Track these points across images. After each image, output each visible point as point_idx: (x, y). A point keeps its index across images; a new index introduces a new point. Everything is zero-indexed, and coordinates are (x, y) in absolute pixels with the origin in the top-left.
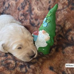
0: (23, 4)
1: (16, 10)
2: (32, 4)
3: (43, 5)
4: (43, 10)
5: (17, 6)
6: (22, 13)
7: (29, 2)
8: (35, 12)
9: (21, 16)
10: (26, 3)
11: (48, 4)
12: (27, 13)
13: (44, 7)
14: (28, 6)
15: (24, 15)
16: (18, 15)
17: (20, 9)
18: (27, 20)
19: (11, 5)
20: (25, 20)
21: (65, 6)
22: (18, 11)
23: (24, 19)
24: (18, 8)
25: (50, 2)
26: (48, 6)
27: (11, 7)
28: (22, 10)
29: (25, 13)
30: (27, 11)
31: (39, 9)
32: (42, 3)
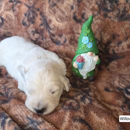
0: (29, 14)
1: (19, 26)
2: (45, 13)
3: (63, 12)
4: (66, 21)
5: (19, 20)
6: (34, 30)
7: (38, 10)
8: (54, 25)
9: (33, 34)
10: (34, 12)
11: (71, 11)
12: (42, 27)
13: (66, 17)
14: (39, 17)
15: (39, 31)
16: (28, 34)
17: (27, 23)
18: (45, 38)
19: (7, 19)
20: (42, 39)
21: (96, 13)
22: (23, 27)
23: (41, 37)
24: (21, 22)
25: (72, 8)
26: (72, 14)
27: (7, 22)
28: (32, 25)
29: (39, 28)
30: (42, 25)
31: (58, 19)
32: (60, 10)
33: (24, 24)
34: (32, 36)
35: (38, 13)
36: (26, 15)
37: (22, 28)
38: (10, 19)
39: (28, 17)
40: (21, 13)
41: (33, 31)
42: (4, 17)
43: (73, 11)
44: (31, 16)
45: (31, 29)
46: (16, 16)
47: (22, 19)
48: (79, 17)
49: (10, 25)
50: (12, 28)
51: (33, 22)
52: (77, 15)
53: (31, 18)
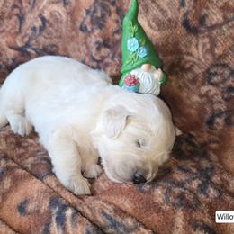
0: (95, 11)
1: (74, 33)
3: (163, 11)
5: (73, 21)
6: (101, 40)
7: (113, 4)
9: (98, 49)
10: (104, 7)
11: (179, 9)
12: (117, 37)
13: (170, 20)
14: (114, 16)
15: (110, 44)
16: (88, 48)
17: (89, 28)
19: (51, 20)
22: (81, 34)
23: (111, 55)
24: (78, 25)
25: (183, 4)
26: (181, 16)
27: (51, 25)
28: (97, 31)
29: (111, 37)
30: (117, 32)
31: (153, 24)
32: (159, 6)
33: (83, 29)
34: (94, 51)
35: (113, 9)
36: (88, 12)
37: (78, 36)
38: (57, 20)
39: (92, 16)
40: (80, 9)
41: (97, 43)
42: (46, 15)
43: (183, 10)
44: (99, 14)
45: (95, 38)
46: (68, 14)
47: (81, 19)
48: (194, 23)
49: (57, 31)
50: (60, 37)
51: (101, 26)
52: (190, 17)
53: (97, 18)
